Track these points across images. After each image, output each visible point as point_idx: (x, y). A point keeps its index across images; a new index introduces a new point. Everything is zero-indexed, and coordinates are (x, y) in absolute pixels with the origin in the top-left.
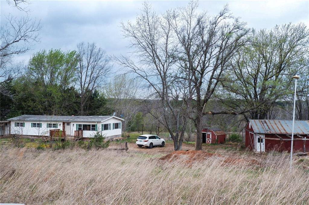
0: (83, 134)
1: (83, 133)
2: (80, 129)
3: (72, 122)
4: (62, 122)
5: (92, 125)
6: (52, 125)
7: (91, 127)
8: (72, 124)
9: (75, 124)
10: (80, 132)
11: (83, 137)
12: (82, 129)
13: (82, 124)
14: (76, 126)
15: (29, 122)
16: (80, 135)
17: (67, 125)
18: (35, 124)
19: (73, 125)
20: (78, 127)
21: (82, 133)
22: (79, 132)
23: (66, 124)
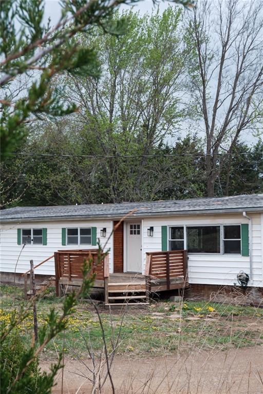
0: (189, 269)
1: (189, 264)
2: (176, 247)
3: (143, 219)
4: (109, 220)
5: (226, 228)
6: (79, 236)
7: (222, 238)
8: (145, 226)
9: (158, 225)
10: (175, 259)
11: (190, 282)
12: (185, 248)
13: (185, 223)
14: (160, 235)
15: (12, 226)
16: (175, 271)
17: (131, 233)
18: (27, 232)
19: (152, 229)
20: (169, 239)
21: (185, 267)
22: (167, 260)
23: (127, 230)
